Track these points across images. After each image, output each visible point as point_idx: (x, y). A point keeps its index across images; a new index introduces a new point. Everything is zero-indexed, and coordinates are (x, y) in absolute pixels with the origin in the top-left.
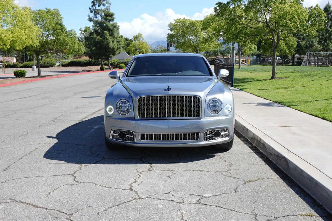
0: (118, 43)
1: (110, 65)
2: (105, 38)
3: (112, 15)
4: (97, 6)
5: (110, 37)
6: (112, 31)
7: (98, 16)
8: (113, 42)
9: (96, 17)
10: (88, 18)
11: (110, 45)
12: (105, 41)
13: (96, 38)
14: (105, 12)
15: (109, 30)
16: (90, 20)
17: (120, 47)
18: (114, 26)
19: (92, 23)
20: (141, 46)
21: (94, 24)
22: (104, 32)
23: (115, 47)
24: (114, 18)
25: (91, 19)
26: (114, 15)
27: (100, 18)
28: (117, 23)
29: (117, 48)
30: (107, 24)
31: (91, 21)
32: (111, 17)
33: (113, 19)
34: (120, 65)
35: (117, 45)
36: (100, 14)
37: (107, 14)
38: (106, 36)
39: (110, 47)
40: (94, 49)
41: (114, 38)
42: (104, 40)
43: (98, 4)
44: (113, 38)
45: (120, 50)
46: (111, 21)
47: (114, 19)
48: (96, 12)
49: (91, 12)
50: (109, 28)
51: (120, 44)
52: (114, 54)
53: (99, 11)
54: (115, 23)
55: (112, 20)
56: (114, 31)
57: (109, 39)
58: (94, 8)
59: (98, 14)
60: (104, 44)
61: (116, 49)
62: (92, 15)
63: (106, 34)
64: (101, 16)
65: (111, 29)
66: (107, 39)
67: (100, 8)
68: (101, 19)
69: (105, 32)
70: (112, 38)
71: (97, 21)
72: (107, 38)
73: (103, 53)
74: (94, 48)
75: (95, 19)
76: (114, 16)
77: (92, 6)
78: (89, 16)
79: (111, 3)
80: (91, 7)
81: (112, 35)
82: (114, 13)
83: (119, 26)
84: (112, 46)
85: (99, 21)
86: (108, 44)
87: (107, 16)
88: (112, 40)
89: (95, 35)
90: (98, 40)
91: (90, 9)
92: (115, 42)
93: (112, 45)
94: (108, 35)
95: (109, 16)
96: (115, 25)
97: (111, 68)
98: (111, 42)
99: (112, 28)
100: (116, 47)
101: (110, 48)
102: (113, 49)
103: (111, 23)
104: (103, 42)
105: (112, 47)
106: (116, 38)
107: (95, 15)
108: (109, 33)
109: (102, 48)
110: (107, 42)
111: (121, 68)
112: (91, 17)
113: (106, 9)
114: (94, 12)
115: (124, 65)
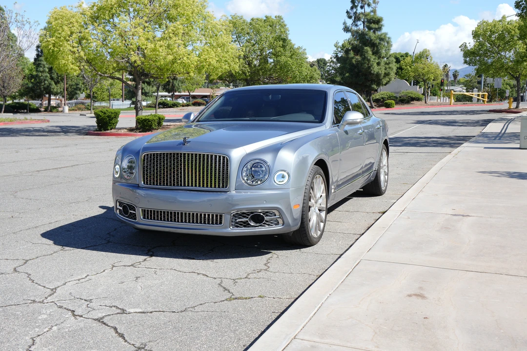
0: (387, 66)
1: (372, 102)
2: (365, 59)
3: (378, 21)
4: (359, 8)
5: (373, 57)
6: (377, 47)
7: (359, 23)
8: (378, 64)
9: (356, 25)
10: (342, 26)
11: (373, 68)
12: (366, 63)
13: (353, 58)
14: (368, 17)
15: (373, 45)
16: (346, 29)
17: (389, 73)
18: (382, 39)
19: (348, 36)
21: (351, 37)
22: (363, 49)
23: (380, 72)
24: (382, 25)
25: (348, 28)
26: (382, 20)
27: (361, 27)
28: (386, 34)
29: (385, 73)
30: (370, 36)
31: (347, 32)
32: (378, 24)
33: (380, 26)
34: (387, 101)
35: (386, 69)
36: (363, 20)
37: (371, 19)
38: (366, 55)
39: (372, 72)
41: (379, 57)
42: (364, 61)
43: (360, 5)
44: (379, 59)
45: (391, 76)
46: (377, 30)
47: (382, 27)
48: (357, 18)
49: (350, 17)
50: (373, 41)
51: (390, 68)
52: (379, 84)
53: (361, 16)
54: (383, 33)
55: (380, 29)
56: (381, 47)
57: (372, 60)
58: (355, 10)
59: (359, 19)
60: (363, 68)
61: (383, 75)
62: (349, 22)
63: (367, 52)
64: (364, 22)
65: (376, 44)
66: (369, 60)
67: (363, 11)
68: (364, 28)
69: (366, 48)
70: (377, 58)
71: (357, 32)
72: (369, 58)
73: (361, 83)
74: (347, 75)
75: (354, 28)
76: (383, 23)
77: (352, 8)
78: (345, 23)
80: (349, 10)
81: (376, 53)
82: (382, 18)
83: (389, 38)
84: (377, 71)
85: (360, 32)
86: (369, 68)
87: (371, 23)
88: (377, 61)
89: (352, 54)
90: (356, 62)
91: (347, 12)
92: (382, 64)
93: (376, 69)
94: (370, 53)
95: (375, 23)
96: (383, 37)
97: (374, 106)
98: (375, 64)
99: (378, 41)
100: (383, 73)
101: (373, 74)
102: (378, 75)
103: (377, 33)
104: (362, 64)
105: (375, 73)
106: (384, 58)
107: (354, 22)
108: (372, 50)
109: (360, 74)
110: (368, 64)
111: (388, 106)
112: (348, 25)
113: (371, 11)
114: (353, 17)
115: (393, 102)
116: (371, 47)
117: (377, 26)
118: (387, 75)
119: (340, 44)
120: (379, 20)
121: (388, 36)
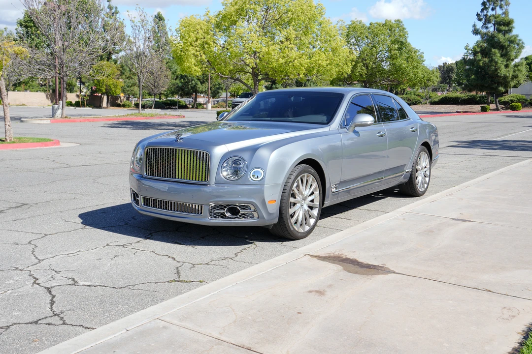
0: (516, 68)
1: (498, 104)
2: (492, 61)
3: (509, 23)
4: (490, 10)
5: (501, 59)
6: (506, 49)
7: (489, 25)
8: (507, 66)
9: (487, 28)
10: (472, 29)
11: (500, 71)
12: (493, 65)
13: (480, 60)
14: (498, 20)
15: (502, 47)
16: (476, 32)
17: (518, 75)
18: (512, 41)
19: (478, 38)
21: (480, 39)
22: (491, 51)
23: (508, 75)
24: (512, 28)
25: (478, 30)
26: (513, 22)
27: (492, 29)
28: (517, 36)
29: (513, 76)
30: (499, 38)
31: (476, 35)
32: (508, 26)
33: (510, 28)
34: (513, 104)
35: (514, 72)
36: (493, 23)
37: (501, 21)
38: (494, 57)
39: (499, 74)
40: (473, 79)
42: (490, 63)
43: (491, 7)
44: (507, 61)
45: (519, 79)
46: (507, 33)
47: (513, 29)
48: (487, 21)
49: (480, 20)
50: (502, 43)
51: (518, 70)
52: (506, 86)
53: (492, 18)
54: (513, 36)
55: (510, 31)
56: (510, 49)
57: (500, 62)
58: (485, 12)
59: (489, 22)
60: (489, 70)
61: (510, 77)
62: (479, 25)
63: (495, 54)
64: (494, 25)
65: (505, 46)
66: (496, 63)
67: (494, 13)
68: (494, 30)
69: (493, 50)
70: (505, 60)
71: (486, 34)
72: (496, 60)
73: (487, 85)
74: (473, 77)
75: (484, 31)
76: (514, 25)
77: (482, 10)
78: (474, 26)
79: (509, 4)
80: (479, 13)
81: (506, 55)
82: (513, 20)
83: (520, 40)
84: (504, 73)
85: (490, 34)
86: (496, 70)
87: (501, 25)
88: (506, 64)
89: (479, 56)
90: (483, 64)
91: (478, 15)
92: (511, 66)
93: (503, 71)
94: (499, 55)
95: (505, 25)
96: (513, 39)
97: (500, 109)
98: (503, 67)
99: (507, 43)
100: (511, 75)
101: (500, 77)
102: (505, 77)
103: (507, 35)
104: (489, 66)
105: (503, 75)
106: (513, 60)
107: (485, 24)
108: (501, 53)
109: (487, 76)
110: (495, 67)
111: (514, 109)
112: (477, 27)
113: (503, 13)
114: (484, 19)
115: (520, 104)
116: (499, 50)
117: (507, 28)
118: (515, 77)
119: (471, 46)
120: (510, 21)
121: (518, 38)
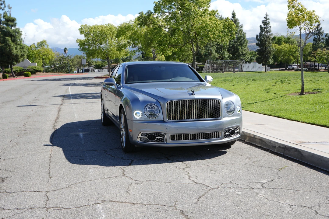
0: (22, 50)
1: (13, 73)
3: (13, 20)
6: (14, 37)
8: (16, 48)
11: (13, 51)
14: (6, 17)
15: (11, 36)
17: (24, 54)
18: (17, 32)
20: (46, 53)
23: (18, 54)
28: (19, 29)
29: (21, 55)
30: (8, 30)
32: (13, 22)
34: (26, 73)
35: (21, 52)
37: (8, 19)
38: (8, 43)
41: (16, 44)
42: (6, 46)
45: (24, 57)
46: (13, 26)
47: (16, 25)
50: (11, 33)
51: (24, 51)
52: (17, 61)
54: (17, 29)
55: (15, 25)
56: (16, 37)
57: (12, 45)
60: (6, 51)
61: (20, 56)
63: (8, 40)
65: (13, 35)
66: (9, 46)
69: (7, 38)
70: (15, 44)
72: (10, 44)
76: (16, 22)
79: (11, 8)
81: (14, 41)
82: (15, 19)
84: (16, 53)
86: (10, 51)
87: (8, 21)
88: (15, 47)
92: (18, 48)
93: (15, 52)
94: (10, 41)
95: (10, 21)
97: (15, 76)
98: (14, 49)
99: (14, 34)
100: (20, 54)
101: (13, 55)
102: (17, 56)
103: (13, 28)
104: (5, 48)
105: (15, 54)
106: (19, 44)
108: (11, 39)
109: (4, 54)
110: (9, 48)
111: (27, 76)
115: (30, 73)
117: (12, 24)
